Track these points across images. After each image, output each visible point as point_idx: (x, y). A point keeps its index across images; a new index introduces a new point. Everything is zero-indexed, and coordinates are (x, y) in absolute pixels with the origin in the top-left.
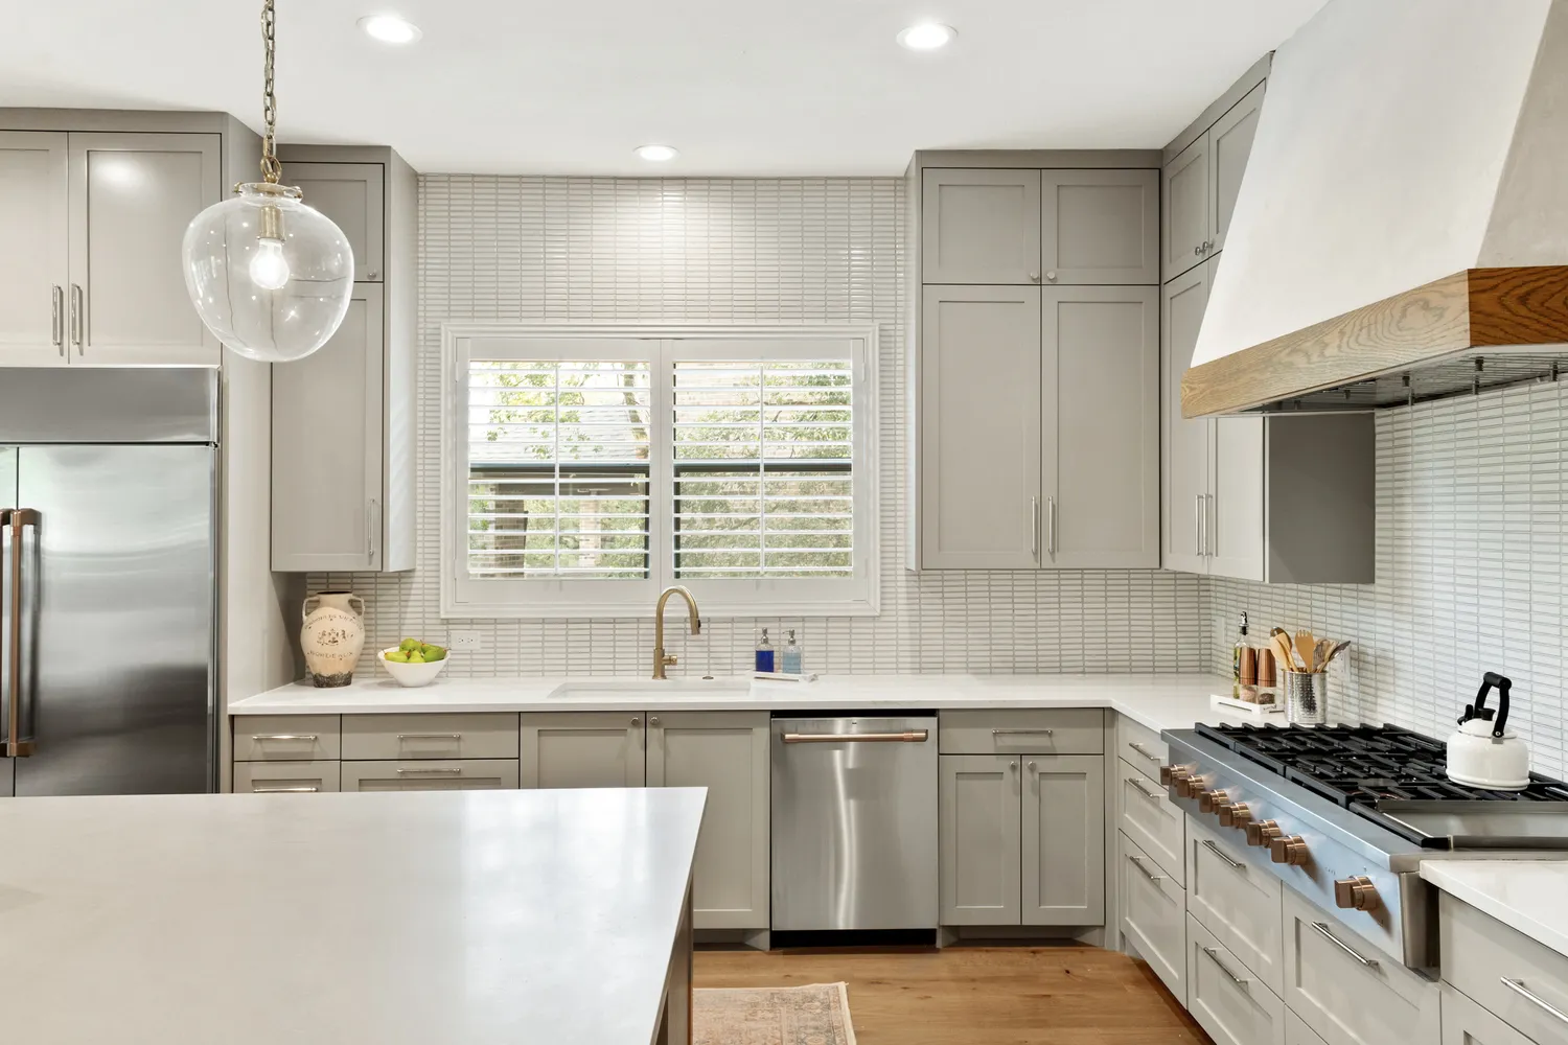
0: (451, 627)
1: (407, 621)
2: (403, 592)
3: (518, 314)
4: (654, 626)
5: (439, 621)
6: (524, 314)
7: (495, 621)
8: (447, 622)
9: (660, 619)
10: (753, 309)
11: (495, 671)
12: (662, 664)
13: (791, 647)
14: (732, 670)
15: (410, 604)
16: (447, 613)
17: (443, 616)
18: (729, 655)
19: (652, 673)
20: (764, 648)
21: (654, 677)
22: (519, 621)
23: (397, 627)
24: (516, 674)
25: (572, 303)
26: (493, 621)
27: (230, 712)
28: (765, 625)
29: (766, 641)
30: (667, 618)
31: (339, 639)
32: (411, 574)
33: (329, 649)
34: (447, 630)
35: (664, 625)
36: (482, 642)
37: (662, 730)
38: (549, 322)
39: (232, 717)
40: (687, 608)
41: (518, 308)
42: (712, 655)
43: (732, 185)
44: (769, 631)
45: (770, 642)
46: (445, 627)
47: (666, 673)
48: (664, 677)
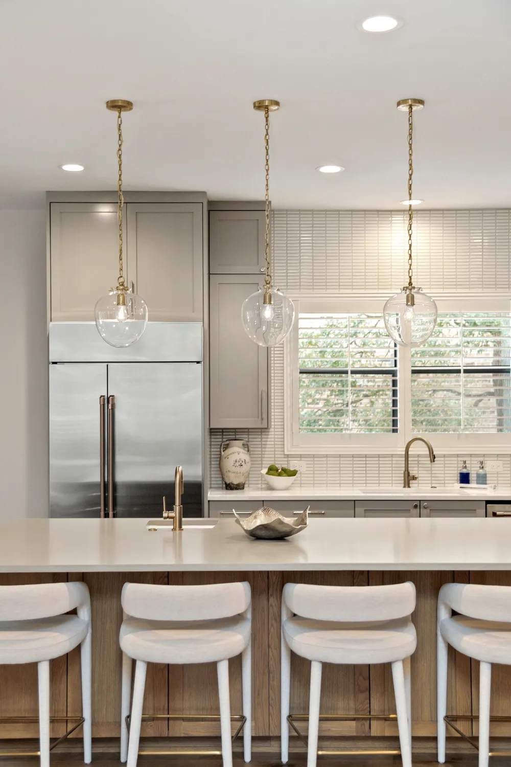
0: (289, 459)
1: (265, 456)
2: (263, 440)
3: (324, 287)
4: (404, 459)
5: (283, 456)
6: (328, 287)
7: (314, 456)
8: (288, 456)
9: (407, 455)
10: (455, 283)
11: (314, 484)
12: (408, 479)
13: (481, 471)
14: (444, 483)
15: (268, 446)
16: (288, 451)
17: (286, 453)
18: (443, 475)
19: (403, 485)
20: (465, 471)
21: (404, 487)
22: (327, 456)
23: (260, 459)
24: (325, 485)
25: (354, 281)
26: (312, 456)
27: (209, 499)
28: (464, 459)
29: (465, 467)
30: (412, 454)
31: (243, 464)
32: (267, 430)
33: (238, 469)
34: (288, 461)
35: (410, 459)
36: (307, 467)
37: (429, 510)
38: (342, 291)
39: (209, 501)
40: (427, 449)
41: (324, 284)
42: (433, 475)
43: (443, 214)
44: (467, 462)
45: (467, 468)
46: (286, 459)
47: (411, 485)
48: (409, 487)
